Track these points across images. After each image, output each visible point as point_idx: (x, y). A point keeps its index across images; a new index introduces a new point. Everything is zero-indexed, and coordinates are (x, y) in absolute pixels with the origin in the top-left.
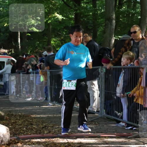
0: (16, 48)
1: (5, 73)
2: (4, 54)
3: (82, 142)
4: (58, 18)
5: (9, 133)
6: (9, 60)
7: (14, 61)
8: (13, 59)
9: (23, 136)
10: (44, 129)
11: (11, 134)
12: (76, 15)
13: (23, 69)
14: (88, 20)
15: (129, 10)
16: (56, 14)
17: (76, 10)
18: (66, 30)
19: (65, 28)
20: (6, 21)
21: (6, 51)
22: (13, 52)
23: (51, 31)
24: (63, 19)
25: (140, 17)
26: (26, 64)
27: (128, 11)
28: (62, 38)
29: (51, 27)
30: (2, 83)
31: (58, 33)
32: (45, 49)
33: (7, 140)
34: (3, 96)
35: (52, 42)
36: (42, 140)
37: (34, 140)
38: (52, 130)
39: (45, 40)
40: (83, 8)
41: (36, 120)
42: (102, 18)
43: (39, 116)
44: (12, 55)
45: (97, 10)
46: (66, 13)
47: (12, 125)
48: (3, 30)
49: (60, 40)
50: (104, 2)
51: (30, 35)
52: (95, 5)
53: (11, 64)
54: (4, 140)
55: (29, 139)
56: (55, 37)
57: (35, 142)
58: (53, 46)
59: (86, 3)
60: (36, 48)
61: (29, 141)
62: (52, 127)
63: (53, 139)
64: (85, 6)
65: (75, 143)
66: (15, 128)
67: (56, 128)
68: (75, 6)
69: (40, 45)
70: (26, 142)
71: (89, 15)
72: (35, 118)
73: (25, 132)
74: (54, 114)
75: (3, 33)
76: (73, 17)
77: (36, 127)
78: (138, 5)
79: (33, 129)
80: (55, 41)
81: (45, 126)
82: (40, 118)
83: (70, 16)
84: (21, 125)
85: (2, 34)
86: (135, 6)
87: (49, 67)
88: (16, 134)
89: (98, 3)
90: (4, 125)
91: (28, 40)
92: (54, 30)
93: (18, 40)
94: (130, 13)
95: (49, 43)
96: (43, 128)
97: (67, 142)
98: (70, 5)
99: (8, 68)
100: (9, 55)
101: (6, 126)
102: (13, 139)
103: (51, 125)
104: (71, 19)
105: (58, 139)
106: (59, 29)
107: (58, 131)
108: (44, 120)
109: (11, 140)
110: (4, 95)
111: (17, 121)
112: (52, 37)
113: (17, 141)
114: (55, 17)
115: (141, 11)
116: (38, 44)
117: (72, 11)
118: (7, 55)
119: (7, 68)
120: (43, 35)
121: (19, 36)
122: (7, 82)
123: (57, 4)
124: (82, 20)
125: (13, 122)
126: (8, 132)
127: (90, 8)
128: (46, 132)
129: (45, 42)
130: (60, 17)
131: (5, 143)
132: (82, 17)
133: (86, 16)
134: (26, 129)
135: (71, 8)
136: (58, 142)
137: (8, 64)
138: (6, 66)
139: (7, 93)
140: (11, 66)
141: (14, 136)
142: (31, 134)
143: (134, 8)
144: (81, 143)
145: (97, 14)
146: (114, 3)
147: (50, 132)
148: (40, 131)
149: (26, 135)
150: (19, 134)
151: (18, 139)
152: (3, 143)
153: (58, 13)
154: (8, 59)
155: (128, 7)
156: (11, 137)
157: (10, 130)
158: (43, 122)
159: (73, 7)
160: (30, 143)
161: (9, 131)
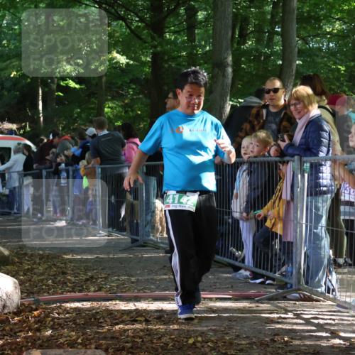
0: (34, 121)
1: (11, 170)
2: (11, 132)
3: (164, 309)
4: (118, 62)
5: (18, 291)
6: (19, 144)
7: (29, 146)
8: (28, 143)
9: (46, 297)
10: (89, 282)
11: (22, 292)
12: (155, 56)
13: (48, 163)
14: (179, 67)
15: (259, 47)
16: (115, 54)
17: (155, 47)
18: (134, 87)
19: (132, 81)
20: (13, 67)
21: (14, 127)
22: (28, 129)
23: (104, 87)
24: (128, 63)
25: (281, 62)
26: (53, 153)
27: (257, 50)
28: (126, 101)
29: (104, 79)
30: (7, 192)
31: (118, 93)
32: (91, 123)
33: (14, 305)
34: (6, 217)
35: (106, 110)
36: (85, 303)
37: (68, 305)
38: (105, 284)
39: (92, 106)
40: (169, 42)
41: (73, 265)
42: (206, 63)
43: (79, 257)
44: (25, 135)
45: (196, 46)
46: (135, 53)
47: (25, 274)
48: (8, 84)
49: (122, 106)
50: (211, 32)
51: (61, 94)
52: (191, 37)
53: (24, 154)
54: (8, 304)
55: (59, 302)
56: (113, 98)
57: (71, 308)
58: (109, 118)
59: (174, 32)
60: (75, 120)
61: (60, 307)
62: (106, 278)
63: (108, 303)
64: (173, 38)
65: (151, 311)
66: (30, 280)
67: (113, 282)
68: (153, 38)
69: (83, 115)
70: (53, 309)
71: (180, 57)
72: (71, 261)
73: (49, 289)
74: (109, 253)
75: (9, 91)
76: (149, 59)
77: (73, 279)
78: (278, 38)
79: (66, 283)
80: (111, 108)
81: (92, 277)
82: (80, 260)
83: (143, 59)
84: (42, 274)
85: (6, 93)
86: (270, 39)
87: (98, 159)
88: (33, 293)
89: (198, 34)
90: (8, 274)
91: (57, 104)
92: (110, 85)
93: (39, 105)
94: (261, 54)
95: (100, 111)
96: (87, 280)
97: (134, 308)
98: (143, 37)
99: (18, 160)
100: (20, 135)
101: (13, 276)
102: (26, 301)
103: (103, 276)
104: (144, 64)
105: (118, 302)
106: (120, 83)
107: (117, 287)
108: (90, 264)
109: (22, 304)
110: (9, 214)
111: (35, 266)
112: (107, 100)
113: (34, 307)
114: (113, 59)
115: (283, 51)
116: (78, 113)
117: (146, 48)
118: (16, 134)
119: (16, 162)
120: (89, 96)
121: (40, 97)
122: (15, 188)
123: (117, 34)
124: (166, 66)
125: (26, 268)
126: (16, 287)
127: (183, 42)
128: (93, 289)
129: (93, 109)
130: (123, 60)
131: (11, 310)
132: (167, 61)
133: (174, 59)
134: (53, 282)
135: (145, 42)
136: (117, 308)
137: (17, 151)
138: (13, 157)
139: (15, 211)
140: (24, 157)
141: (28, 296)
142: (62, 293)
143: (270, 43)
144: (162, 311)
145: (197, 55)
146: (230, 34)
147: (100, 289)
148: (82, 286)
149: (53, 294)
150: (38, 293)
151: (37, 302)
152: (6, 311)
153: (118, 52)
154: (17, 142)
155: (258, 41)
156: (22, 298)
157: (20, 285)
158: (87, 269)
159: (149, 39)
160: (60, 311)
161: (18, 287)
